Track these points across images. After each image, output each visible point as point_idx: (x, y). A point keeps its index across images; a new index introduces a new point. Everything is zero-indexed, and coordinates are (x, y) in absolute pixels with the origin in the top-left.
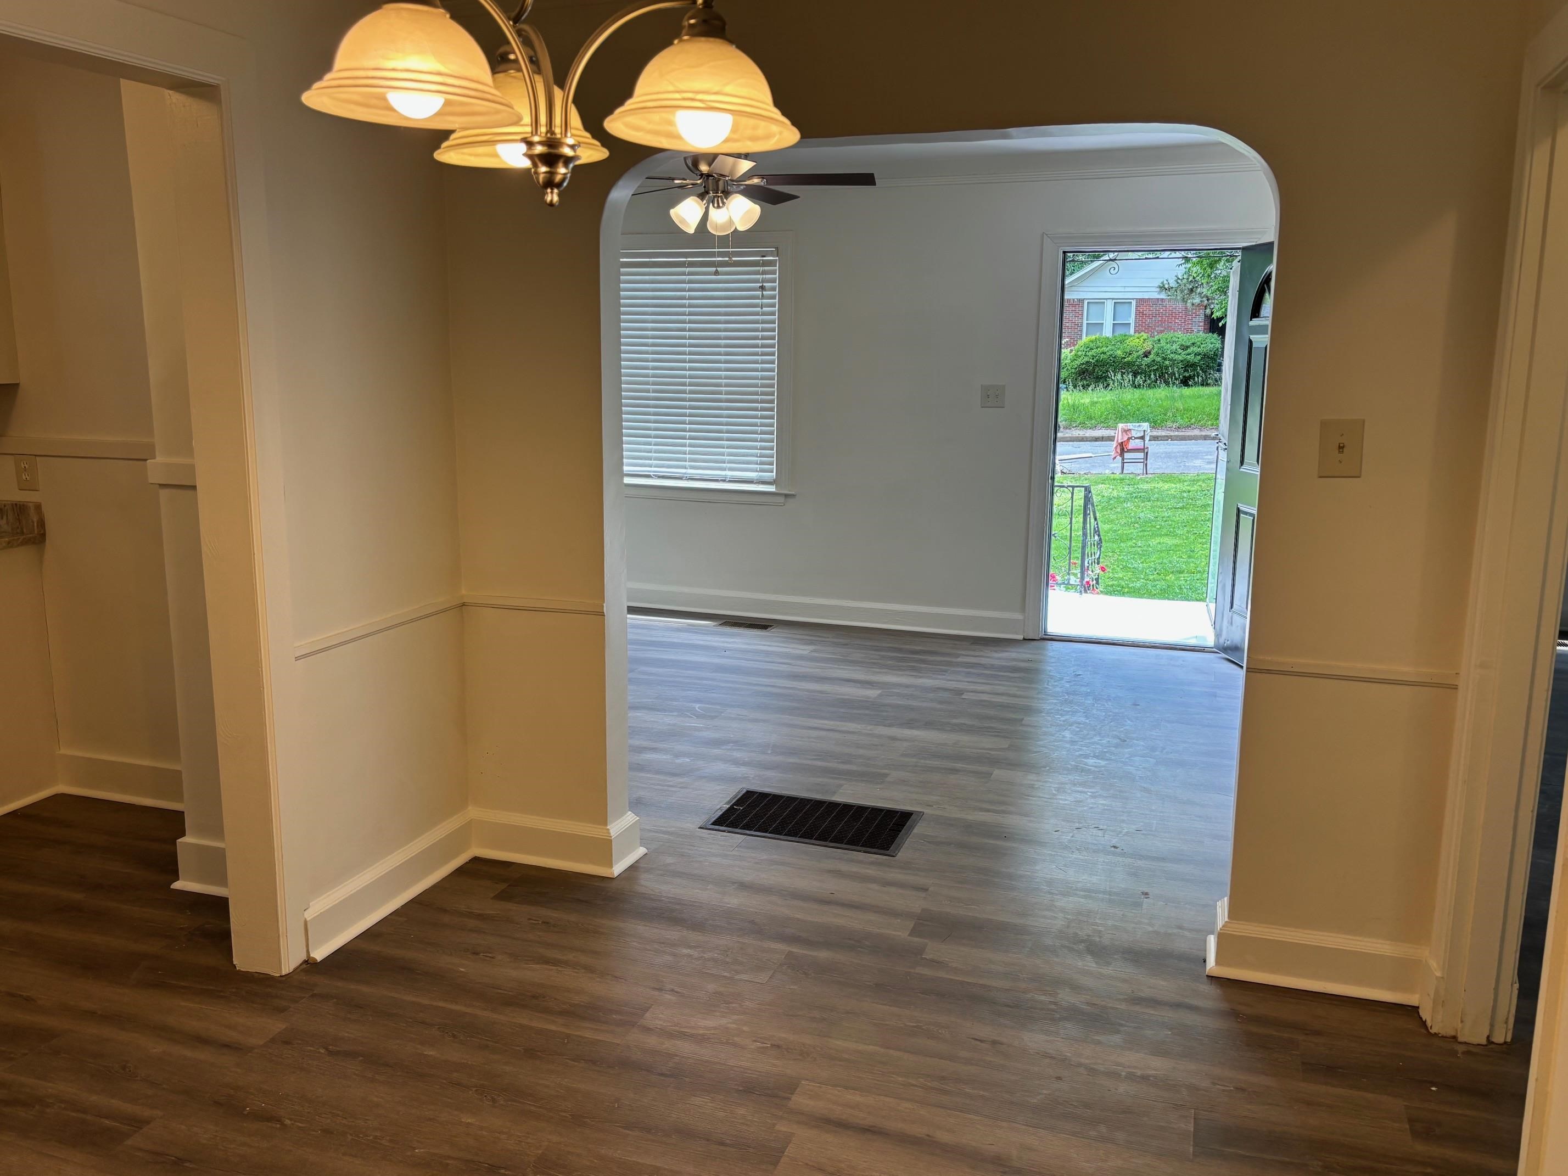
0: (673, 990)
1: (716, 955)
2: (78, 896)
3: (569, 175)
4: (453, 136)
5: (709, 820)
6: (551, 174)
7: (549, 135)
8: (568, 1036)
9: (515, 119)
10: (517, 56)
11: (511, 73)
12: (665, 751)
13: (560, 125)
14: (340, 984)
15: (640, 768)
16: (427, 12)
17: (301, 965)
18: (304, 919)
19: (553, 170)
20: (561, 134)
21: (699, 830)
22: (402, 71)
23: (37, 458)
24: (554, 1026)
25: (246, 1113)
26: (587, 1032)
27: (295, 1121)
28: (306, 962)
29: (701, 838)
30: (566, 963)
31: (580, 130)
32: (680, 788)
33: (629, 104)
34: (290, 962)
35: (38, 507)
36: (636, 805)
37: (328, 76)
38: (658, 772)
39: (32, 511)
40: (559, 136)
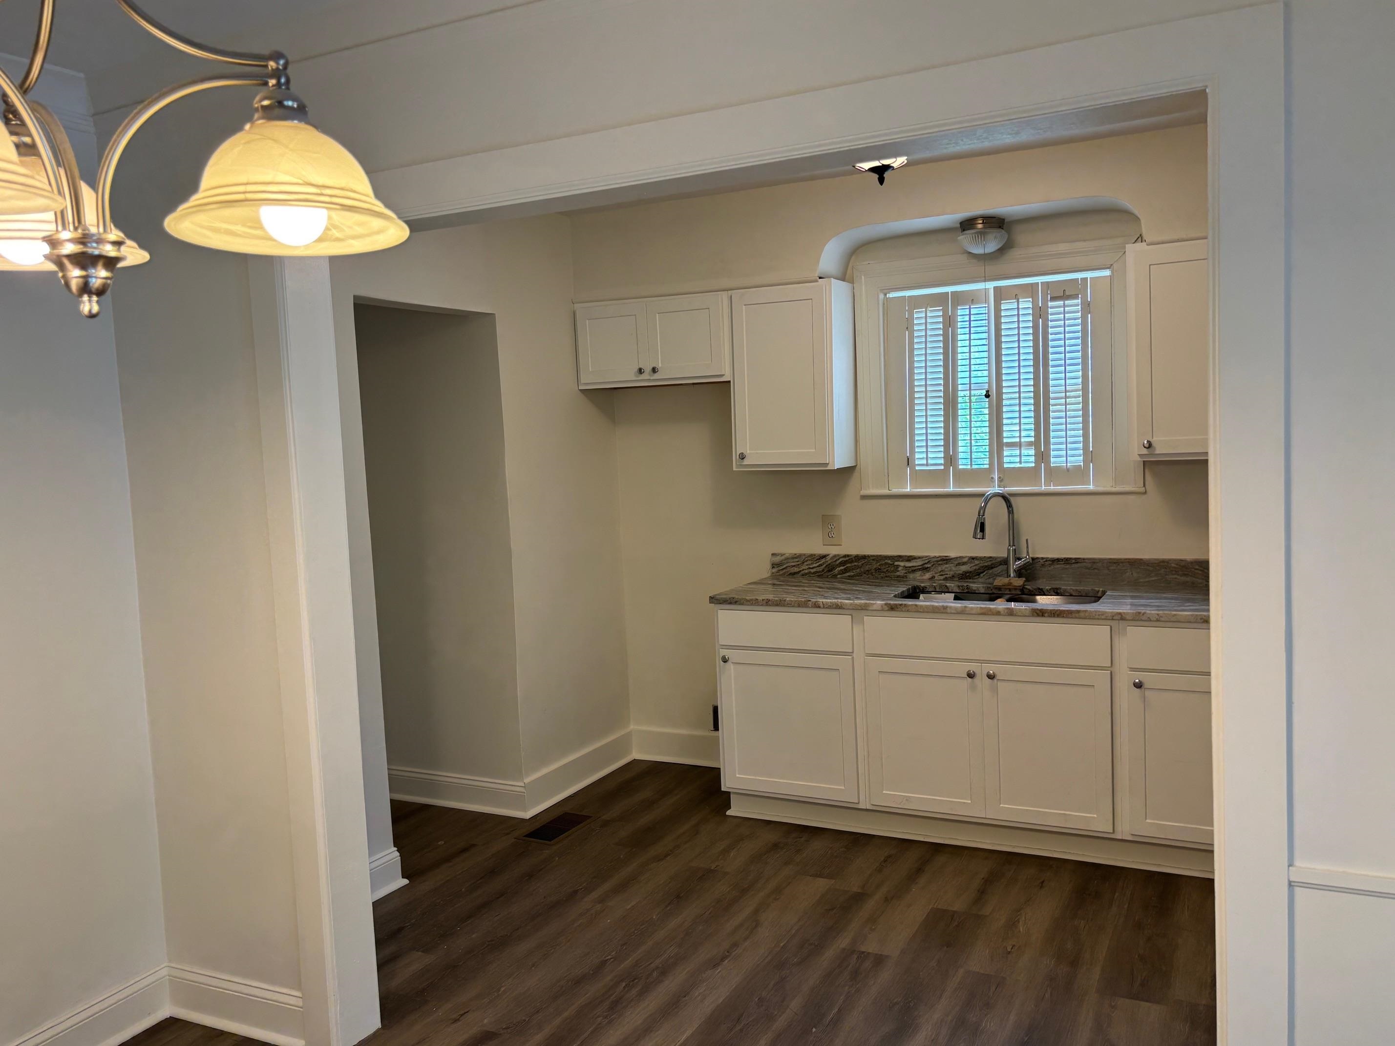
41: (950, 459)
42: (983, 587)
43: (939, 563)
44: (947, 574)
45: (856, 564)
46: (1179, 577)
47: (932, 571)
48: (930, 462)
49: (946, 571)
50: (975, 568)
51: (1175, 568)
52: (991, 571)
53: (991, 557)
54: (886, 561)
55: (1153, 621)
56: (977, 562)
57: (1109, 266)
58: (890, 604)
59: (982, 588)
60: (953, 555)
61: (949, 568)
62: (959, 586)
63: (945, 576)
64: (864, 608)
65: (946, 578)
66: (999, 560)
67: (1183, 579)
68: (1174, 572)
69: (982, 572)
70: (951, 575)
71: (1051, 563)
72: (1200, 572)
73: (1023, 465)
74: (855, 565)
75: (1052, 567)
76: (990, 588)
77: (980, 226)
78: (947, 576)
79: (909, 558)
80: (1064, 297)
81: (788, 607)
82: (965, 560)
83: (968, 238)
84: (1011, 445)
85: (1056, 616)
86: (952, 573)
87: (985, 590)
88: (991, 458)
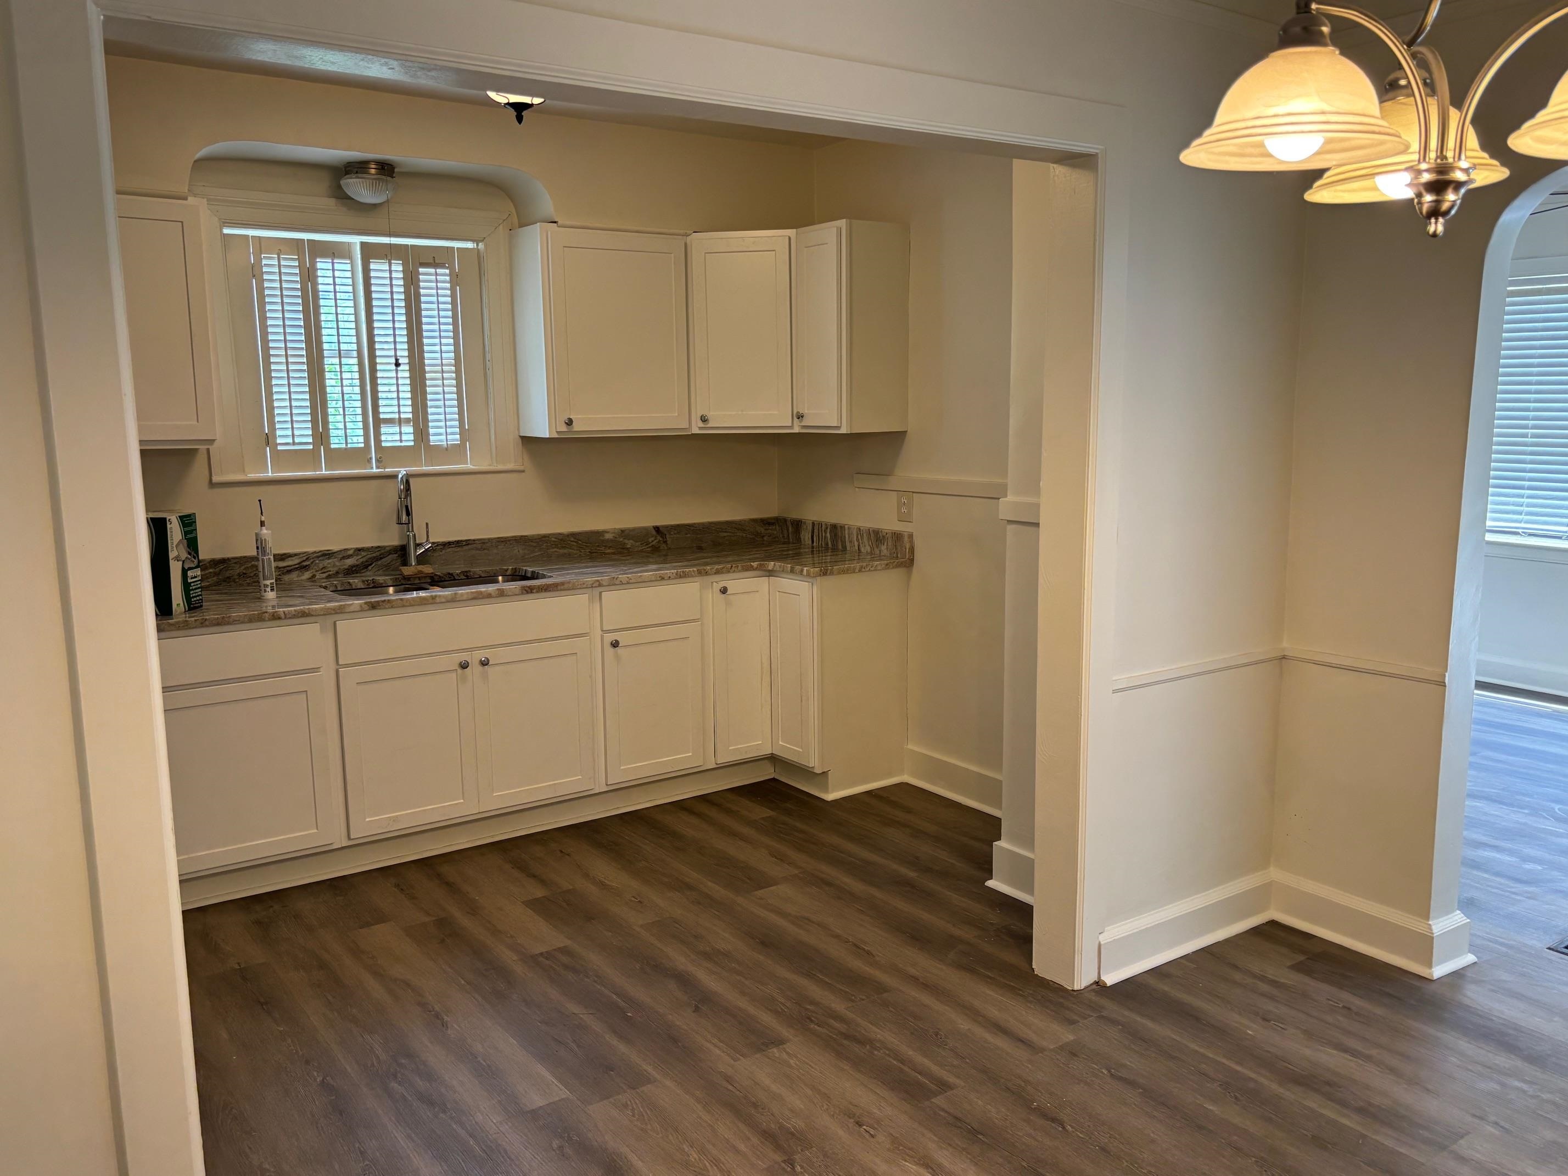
0: (1496, 1123)
1: (1557, 1099)
2: (912, 874)
3: (1458, 202)
4: (1327, 174)
5: (1562, 942)
6: (1438, 202)
7: (1439, 161)
8: (1364, 1137)
9: (1402, 147)
10: (1409, 82)
11: (1400, 100)
12: (1511, 852)
13: (1453, 148)
14: (1127, 1013)
15: (1475, 865)
16: (1316, 52)
17: (1091, 985)
18: (1098, 942)
19: (1440, 198)
20: (1454, 158)
21: (1548, 950)
22: (1283, 115)
23: (914, 494)
24: (1350, 1122)
25: (1033, 1107)
26: (1387, 1139)
27: (1076, 1130)
28: (1097, 983)
29: (1551, 961)
30: (1368, 1058)
31: (1477, 151)
32: (1527, 898)
33: (1541, 116)
34: (1082, 979)
35: (911, 536)
36: (1467, 905)
37: (1207, 132)
38: (1497, 874)
39: (906, 539)
40: (1451, 160)
41: (321, 435)
42: (391, 579)
43: (320, 558)
44: (330, 571)
45: (211, 570)
46: (558, 550)
47: (312, 569)
48: (297, 440)
49: (330, 567)
50: (361, 560)
51: (554, 541)
52: (379, 562)
53: (379, 547)
54: (253, 563)
55: (625, 584)
56: (364, 554)
57: (482, 239)
58: (371, 602)
59: (389, 580)
60: (335, 548)
61: (332, 564)
62: (363, 581)
63: (328, 573)
64: (339, 611)
65: (329, 575)
66: (388, 549)
67: (562, 551)
68: (554, 546)
69: (371, 564)
70: (334, 572)
71: (442, 547)
72: (575, 544)
73: (403, 444)
74: (211, 572)
75: (444, 551)
76: (398, 578)
77: (373, 171)
78: (330, 573)
79: (283, 557)
80: (435, 265)
81: (235, 624)
82: (351, 552)
83: (363, 183)
84: (389, 421)
85: (543, 591)
86: (336, 569)
87: (393, 582)
88: (366, 435)
